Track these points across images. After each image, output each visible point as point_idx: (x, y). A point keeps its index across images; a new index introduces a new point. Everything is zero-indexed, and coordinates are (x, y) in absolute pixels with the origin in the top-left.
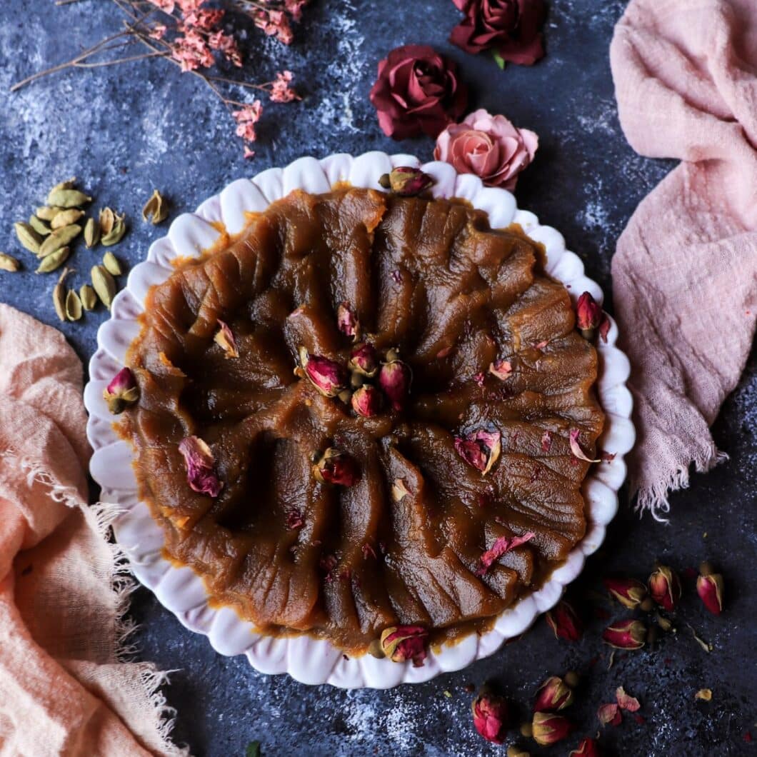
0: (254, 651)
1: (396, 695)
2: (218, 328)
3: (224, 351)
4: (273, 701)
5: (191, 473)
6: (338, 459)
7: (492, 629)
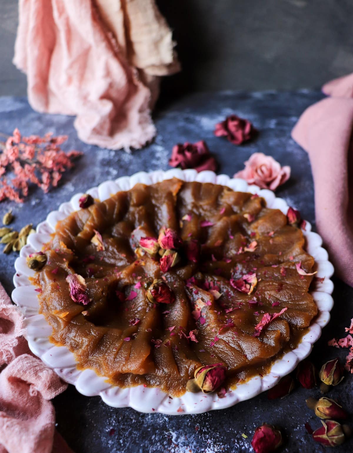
0: (106, 393)
1: (207, 439)
2: (93, 235)
3: (96, 246)
4: (118, 447)
5: (72, 292)
6: (161, 284)
7: (269, 372)
